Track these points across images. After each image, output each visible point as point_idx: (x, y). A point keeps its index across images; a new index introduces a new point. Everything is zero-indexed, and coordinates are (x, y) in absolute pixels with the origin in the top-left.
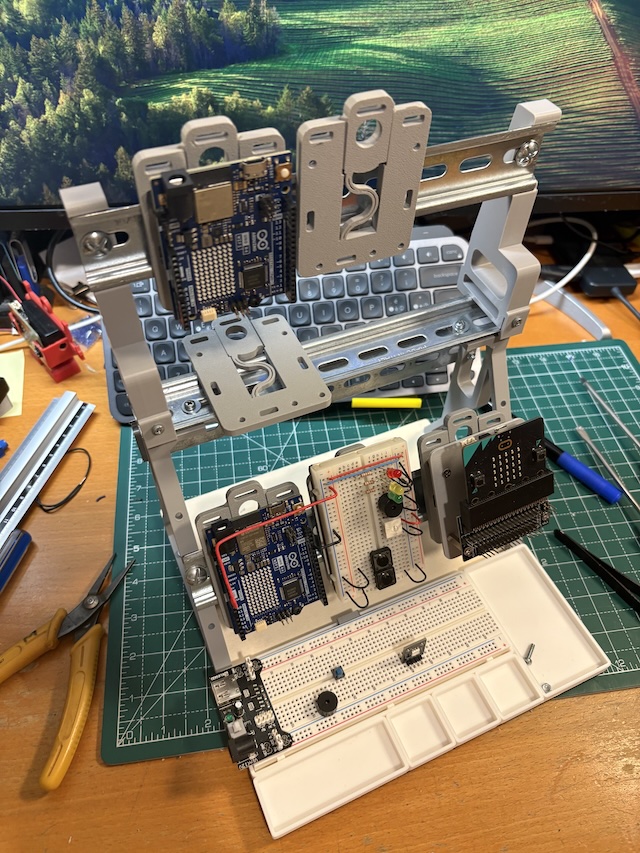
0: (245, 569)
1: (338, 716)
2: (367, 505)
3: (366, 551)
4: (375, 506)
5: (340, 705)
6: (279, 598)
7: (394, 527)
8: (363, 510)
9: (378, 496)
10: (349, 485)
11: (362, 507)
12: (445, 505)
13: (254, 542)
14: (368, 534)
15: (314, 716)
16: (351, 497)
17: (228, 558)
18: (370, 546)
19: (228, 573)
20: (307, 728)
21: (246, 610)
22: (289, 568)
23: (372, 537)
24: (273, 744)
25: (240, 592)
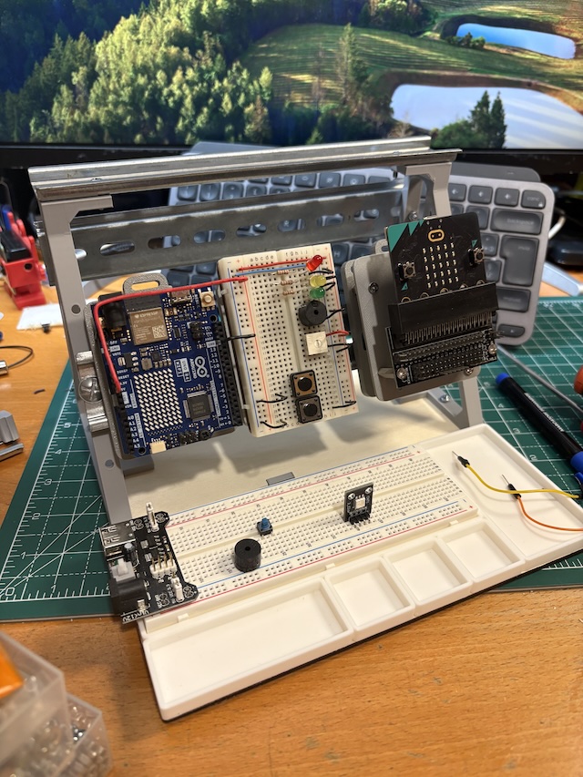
0: (140, 366)
1: (261, 572)
2: (285, 314)
3: (285, 373)
4: (295, 318)
5: (263, 562)
6: (183, 414)
7: (317, 342)
8: (280, 320)
9: (298, 306)
10: (263, 284)
11: (279, 315)
12: (374, 328)
13: (150, 329)
14: (286, 351)
15: (230, 571)
16: (266, 300)
17: (118, 347)
18: (289, 367)
19: (117, 367)
20: (220, 583)
21: (139, 423)
22: (195, 377)
23: (292, 356)
24: (171, 595)
25: (132, 396)
